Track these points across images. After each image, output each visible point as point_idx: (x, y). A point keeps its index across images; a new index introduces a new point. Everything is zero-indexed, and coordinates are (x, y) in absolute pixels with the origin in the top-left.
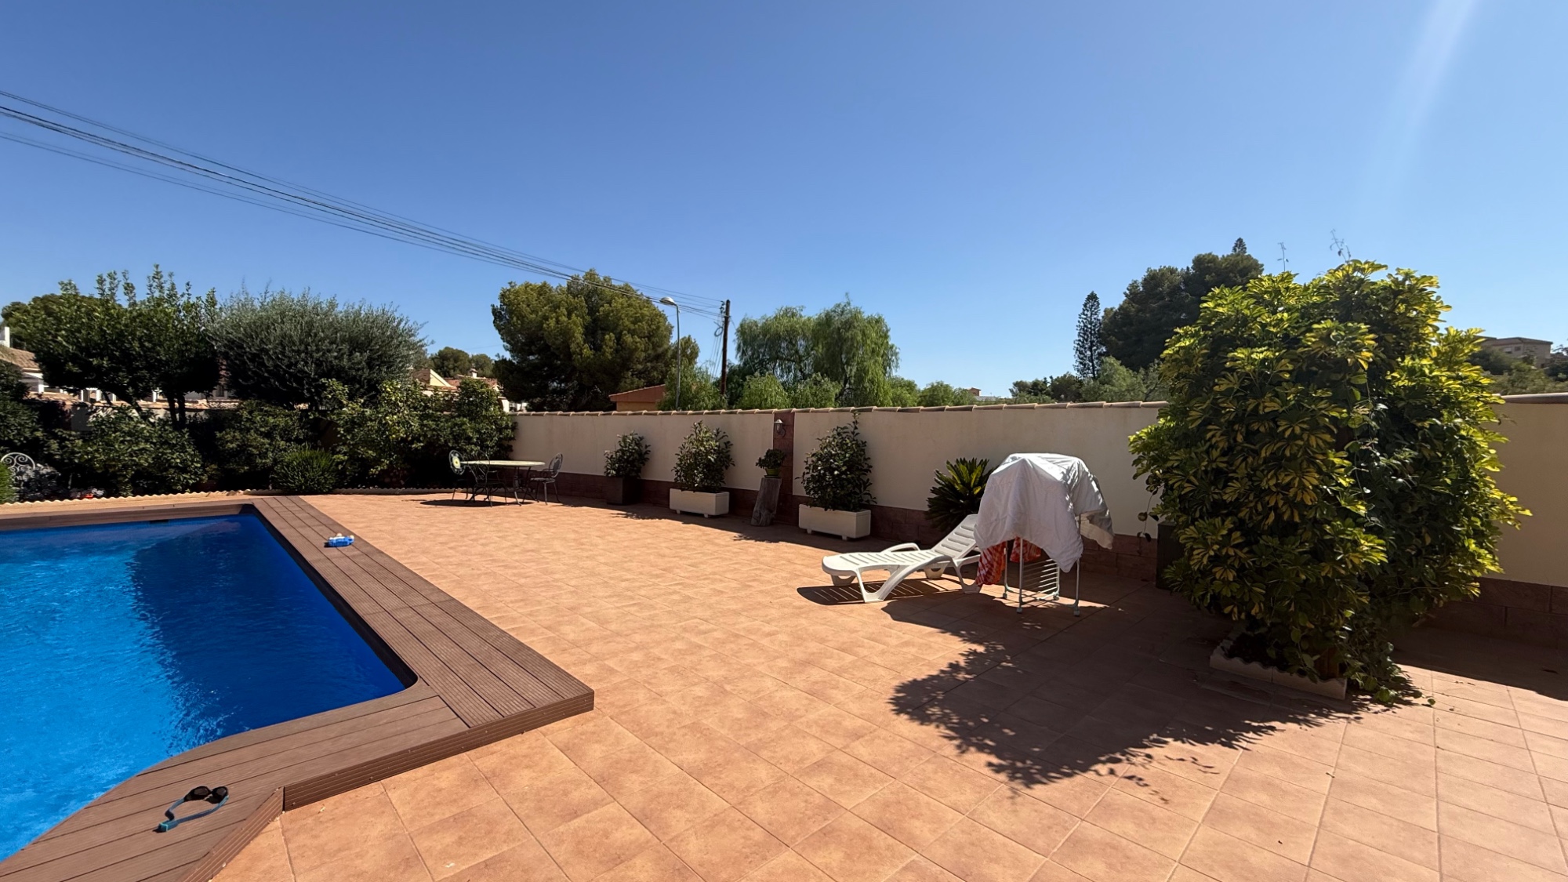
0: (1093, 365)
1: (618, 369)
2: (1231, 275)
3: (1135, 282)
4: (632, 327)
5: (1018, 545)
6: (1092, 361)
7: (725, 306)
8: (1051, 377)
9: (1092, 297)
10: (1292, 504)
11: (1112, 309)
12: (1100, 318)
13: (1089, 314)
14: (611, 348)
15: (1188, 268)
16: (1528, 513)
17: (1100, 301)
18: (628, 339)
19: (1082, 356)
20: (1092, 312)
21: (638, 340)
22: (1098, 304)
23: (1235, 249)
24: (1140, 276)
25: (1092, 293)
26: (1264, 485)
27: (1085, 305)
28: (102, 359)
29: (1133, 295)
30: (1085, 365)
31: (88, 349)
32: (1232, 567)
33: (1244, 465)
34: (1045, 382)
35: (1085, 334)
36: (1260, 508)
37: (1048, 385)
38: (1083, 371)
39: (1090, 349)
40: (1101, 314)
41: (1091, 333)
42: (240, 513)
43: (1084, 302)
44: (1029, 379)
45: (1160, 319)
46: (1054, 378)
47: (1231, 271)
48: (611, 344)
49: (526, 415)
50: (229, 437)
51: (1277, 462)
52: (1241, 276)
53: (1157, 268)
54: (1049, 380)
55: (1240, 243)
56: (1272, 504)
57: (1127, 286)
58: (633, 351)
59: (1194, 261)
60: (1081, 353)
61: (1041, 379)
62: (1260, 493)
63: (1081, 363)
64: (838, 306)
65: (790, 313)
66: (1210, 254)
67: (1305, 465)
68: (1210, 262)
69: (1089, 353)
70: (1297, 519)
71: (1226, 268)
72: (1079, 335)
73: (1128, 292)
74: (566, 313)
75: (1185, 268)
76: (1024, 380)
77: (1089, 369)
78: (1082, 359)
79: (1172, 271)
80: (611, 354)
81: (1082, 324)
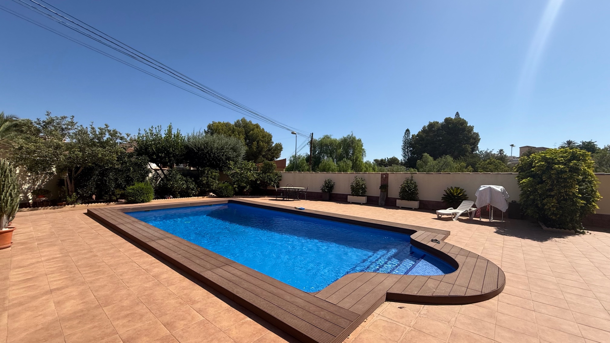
0: (408, 155)
1: (258, 154)
2: (458, 125)
3: (425, 126)
4: (262, 139)
5: (489, 207)
6: (408, 153)
7: (311, 135)
8: (387, 158)
9: (408, 131)
10: (567, 195)
11: (414, 135)
12: (410, 138)
13: (407, 136)
14: (255, 147)
15: (443, 122)
16: (602, 197)
17: (410, 132)
18: (261, 144)
19: (404, 151)
20: (408, 135)
21: (265, 144)
22: (410, 133)
23: (456, 116)
24: (427, 124)
25: (408, 129)
26: (561, 191)
27: (405, 133)
28: (162, 154)
29: (424, 131)
30: (405, 154)
31: (159, 150)
32: (555, 207)
33: (556, 187)
34: (385, 160)
35: (405, 143)
36: (560, 196)
37: (386, 161)
38: (405, 156)
39: (407, 148)
40: (411, 136)
41: (407, 143)
42: (228, 203)
43: (405, 132)
44: (379, 159)
45: (434, 139)
46: (389, 158)
47: (457, 124)
48: (255, 145)
49: (285, 173)
50: (203, 179)
51: (565, 187)
52: (461, 126)
53: (432, 122)
54: (387, 159)
55: (457, 114)
56: (562, 195)
57: (422, 127)
58: (262, 148)
59: (444, 120)
60: (404, 150)
61: (384, 158)
62: (560, 193)
63: (404, 154)
64: (349, 135)
65: (327, 137)
66: (450, 117)
67: (571, 187)
68: (450, 120)
69: (407, 150)
70: (567, 198)
71: (456, 123)
72: (403, 144)
73: (422, 129)
74: (237, 134)
75: (442, 122)
76: (378, 159)
77: (407, 156)
78: (404, 152)
79: (437, 123)
80: (255, 149)
81: (404, 140)
